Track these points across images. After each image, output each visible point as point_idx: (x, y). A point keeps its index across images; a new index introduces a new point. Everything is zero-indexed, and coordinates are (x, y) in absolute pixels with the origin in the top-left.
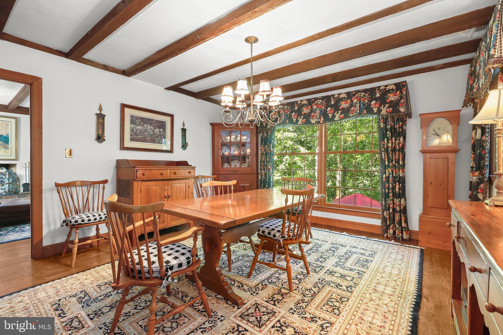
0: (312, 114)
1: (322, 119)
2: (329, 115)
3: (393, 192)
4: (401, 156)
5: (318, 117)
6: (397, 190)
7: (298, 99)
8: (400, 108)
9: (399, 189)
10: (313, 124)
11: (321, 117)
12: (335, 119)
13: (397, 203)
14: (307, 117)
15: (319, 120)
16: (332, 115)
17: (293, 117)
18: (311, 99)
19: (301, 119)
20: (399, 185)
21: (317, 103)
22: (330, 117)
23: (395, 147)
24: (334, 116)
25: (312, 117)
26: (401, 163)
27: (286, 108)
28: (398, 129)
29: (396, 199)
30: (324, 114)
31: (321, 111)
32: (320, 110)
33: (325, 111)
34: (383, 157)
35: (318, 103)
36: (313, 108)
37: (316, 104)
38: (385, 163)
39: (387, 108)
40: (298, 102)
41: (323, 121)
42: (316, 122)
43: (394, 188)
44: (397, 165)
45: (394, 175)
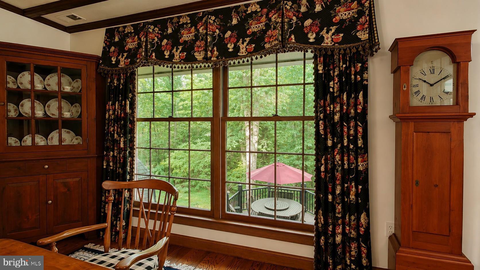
0: (198, 43)
1: (215, 53)
2: (229, 45)
3: (343, 202)
4: (360, 130)
6: (353, 197)
8: (358, 34)
9: (357, 195)
11: (213, 48)
12: (239, 54)
13: (352, 223)
14: (189, 48)
16: (233, 45)
17: (163, 48)
20: (357, 188)
22: (230, 50)
23: (348, 112)
24: (237, 49)
25: (198, 48)
26: (360, 143)
27: (151, 30)
28: (353, 77)
29: (350, 216)
30: (220, 44)
34: (322, 132)
38: (326, 144)
39: (333, 34)
41: (217, 57)
42: (204, 58)
43: (345, 193)
44: (352, 146)
45: (346, 166)
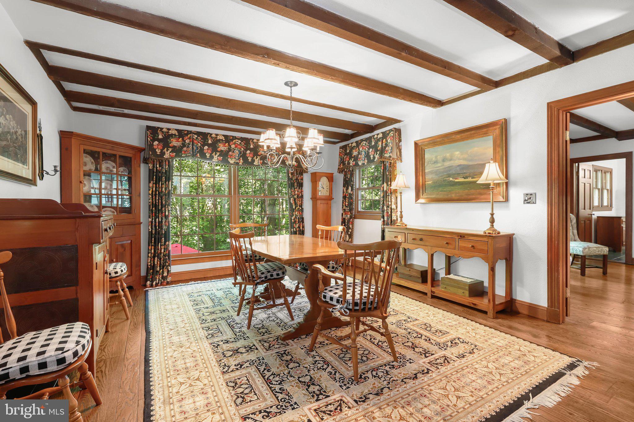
0: (230, 153)
1: (241, 161)
2: (249, 158)
5: (237, 158)
7: (213, 132)
10: (232, 164)
11: (240, 158)
12: (254, 164)
14: (225, 155)
15: (238, 161)
16: (251, 158)
17: (205, 151)
18: (229, 136)
19: (217, 156)
21: (235, 142)
22: (250, 161)
24: (253, 161)
25: (231, 156)
27: (195, 138)
30: (243, 156)
31: (240, 153)
32: (239, 151)
33: (245, 154)
35: (237, 142)
36: (231, 147)
37: (235, 144)
40: (212, 134)
41: (243, 163)
42: (234, 162)
